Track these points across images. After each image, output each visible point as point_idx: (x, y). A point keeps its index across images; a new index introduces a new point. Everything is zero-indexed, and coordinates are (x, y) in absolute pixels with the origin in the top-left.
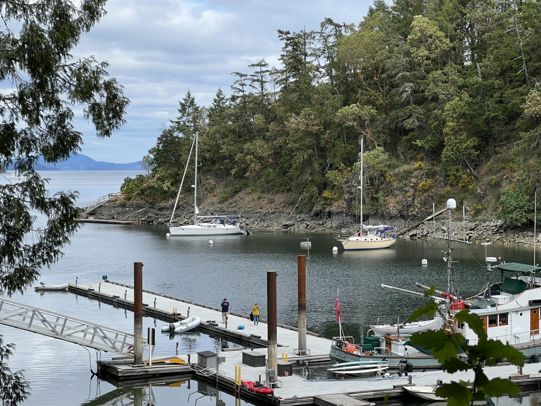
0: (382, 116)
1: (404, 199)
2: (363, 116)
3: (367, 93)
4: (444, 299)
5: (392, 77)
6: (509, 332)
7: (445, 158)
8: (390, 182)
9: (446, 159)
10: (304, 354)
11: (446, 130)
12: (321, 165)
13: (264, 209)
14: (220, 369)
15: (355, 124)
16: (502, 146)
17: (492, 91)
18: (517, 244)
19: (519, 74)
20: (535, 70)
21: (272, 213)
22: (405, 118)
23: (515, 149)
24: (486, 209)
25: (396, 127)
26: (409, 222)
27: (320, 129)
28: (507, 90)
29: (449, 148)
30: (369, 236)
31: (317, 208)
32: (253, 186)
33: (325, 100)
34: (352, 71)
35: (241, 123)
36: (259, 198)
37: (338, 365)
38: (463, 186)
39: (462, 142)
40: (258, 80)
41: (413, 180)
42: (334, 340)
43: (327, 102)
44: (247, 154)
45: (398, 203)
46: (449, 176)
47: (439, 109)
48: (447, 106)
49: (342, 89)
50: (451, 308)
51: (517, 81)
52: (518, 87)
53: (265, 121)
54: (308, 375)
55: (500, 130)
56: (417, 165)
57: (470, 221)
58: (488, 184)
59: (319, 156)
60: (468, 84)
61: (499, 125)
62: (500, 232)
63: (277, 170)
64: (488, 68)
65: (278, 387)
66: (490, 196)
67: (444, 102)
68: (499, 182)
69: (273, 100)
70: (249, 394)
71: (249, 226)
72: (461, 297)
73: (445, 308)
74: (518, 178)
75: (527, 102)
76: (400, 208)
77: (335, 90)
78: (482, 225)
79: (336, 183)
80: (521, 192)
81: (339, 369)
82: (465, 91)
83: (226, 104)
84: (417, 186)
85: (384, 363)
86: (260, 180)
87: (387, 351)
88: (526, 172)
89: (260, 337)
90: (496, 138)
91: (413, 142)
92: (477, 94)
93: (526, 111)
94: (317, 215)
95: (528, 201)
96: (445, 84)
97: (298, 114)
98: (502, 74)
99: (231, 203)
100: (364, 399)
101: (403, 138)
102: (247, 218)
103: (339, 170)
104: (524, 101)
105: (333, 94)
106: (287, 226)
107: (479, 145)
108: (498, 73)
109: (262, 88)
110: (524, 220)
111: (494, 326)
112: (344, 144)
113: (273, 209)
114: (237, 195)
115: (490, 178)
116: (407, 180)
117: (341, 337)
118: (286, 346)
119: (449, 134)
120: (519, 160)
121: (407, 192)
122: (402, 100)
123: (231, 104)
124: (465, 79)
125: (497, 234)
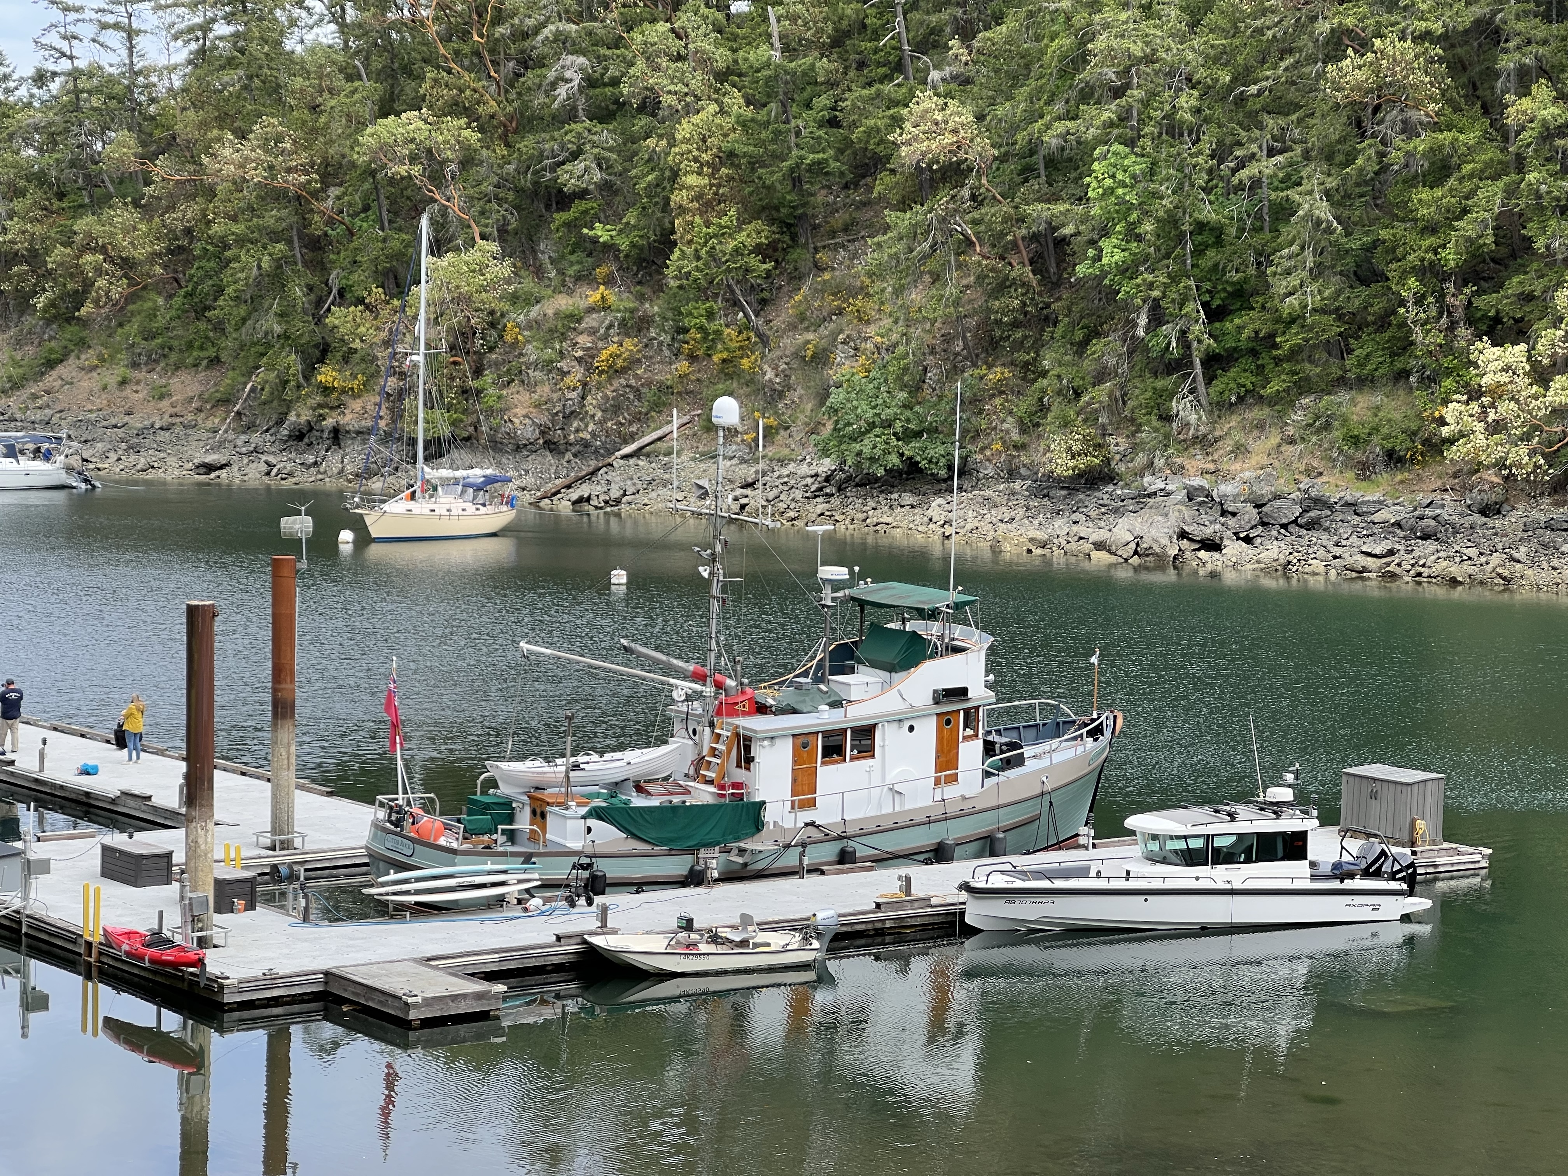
0: (494, 151)
1: (555, 396)
2: (438, 150)
3: (452, 80)
4: (698, 687)
5: (525, 36)
6: (876, 780)
7: (676, 277)
8: (515, 344)
9: (678, 283)
10: (286, 845)
11: (679, 198)
12: (310, 288)
13: (137, 416)
14: (32, 895)
15: (416, 171)
16: (836, 250)
17: (809, 88)
18: (872, 528)
19: (884, 45)
20: (926, 37)
21: (161, 429)
22: (561, 159)
23: (872, 257)
24: (787, 428)
25: (536, 184)
26: (569, 462)
27: (309, 182)
28: (850, 90)
29: (688, 251)
30: (442, 500)
31: (299, 416)
32: (104, 345)
33: (326, 95)
34: (406, 12)
35: (64, 153)
36: (123, 382)
37: (393, 876)
38: (724, 361)
39: (724, 234)
40: (116, 26)
41: (584, 340)
42: (382, 805)
43: (333, 103)
44: (86, 248)
45: (538, 406)
46: (686, 331)
47: (660, 137)
48: (685, 129)
49: (377, 63)
50: (719, 713)
51: (879, 64)
52: (881, 83)
53: (140, 150)
54: (306, 909)
55: (828, 204)
56: (594, 296)
57: (743, 461)
58: (796, 355)
59: (305, 264)
60: (744, 67)
61: (829, 187)
62: (827, 495)
63: (177, 301)
64: (800, 22)
65: (215, 946)
66: (800, 391)
67: (675, 115)
68: (824, 350)
69: (161, 90)
70: (126, 968)
71: (91, 466)
72: (746, 681)
73: (700, 711)
74: (879, 339)
75: (907, 125)
76: (543, 419)
77: (355, 67)
78: (777, 474)
79: (357, 345)
80: (886, 380)
81: (397, 888)
82: (734, 85)
83: (17, 93)
84: (593, 357)
85: (525, 871)
86: (127, 327)
87: (533, 837)
88: (901, 323)
89: (149, 798)
90: (819, 226)
91: (585, 231)
92: (770, 95)
93: (904, 151)
94: (299, 436)
95: (905, 406)
96: (679, 64)
97: (242, 135)
98: (838, 41)
99: (35, 397)
100: (472, 975)
101: (556, 216)
102: (86, 441)
103: (367, 307)
104: (897, 122)
105: (349, 78)
106: (209, 468)
107: (773, 246)
108: (825, 39)
109: (131, 49)
110: (894, 460)
111: (836, 762)
112: (383, 229)
113: (166, 416)
114: (54, 373)
115: (800, 339)
116: (565, 339)
117: (401, 796)
118: (231, 823)
119: (689, 210)
120: (883, 291)
121: (564, 374)
122: (555, 105)
123: (32, 96)
124: (734, 51)
125: (818, 500)
